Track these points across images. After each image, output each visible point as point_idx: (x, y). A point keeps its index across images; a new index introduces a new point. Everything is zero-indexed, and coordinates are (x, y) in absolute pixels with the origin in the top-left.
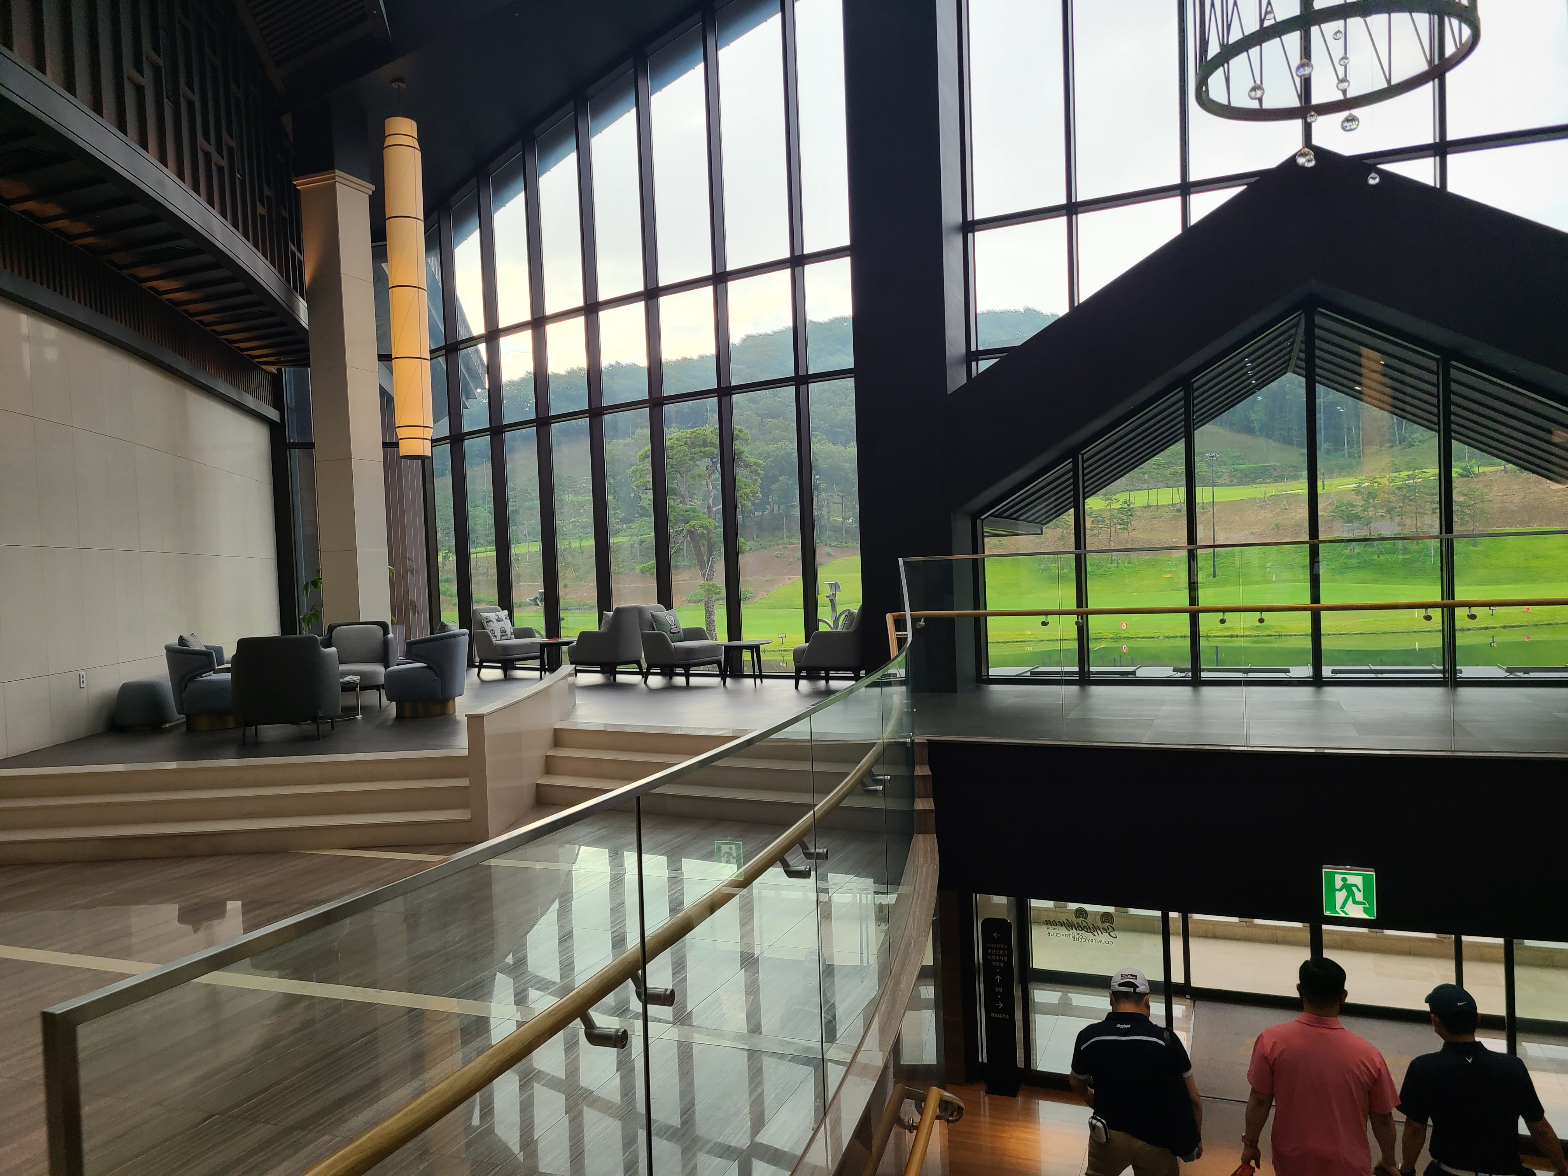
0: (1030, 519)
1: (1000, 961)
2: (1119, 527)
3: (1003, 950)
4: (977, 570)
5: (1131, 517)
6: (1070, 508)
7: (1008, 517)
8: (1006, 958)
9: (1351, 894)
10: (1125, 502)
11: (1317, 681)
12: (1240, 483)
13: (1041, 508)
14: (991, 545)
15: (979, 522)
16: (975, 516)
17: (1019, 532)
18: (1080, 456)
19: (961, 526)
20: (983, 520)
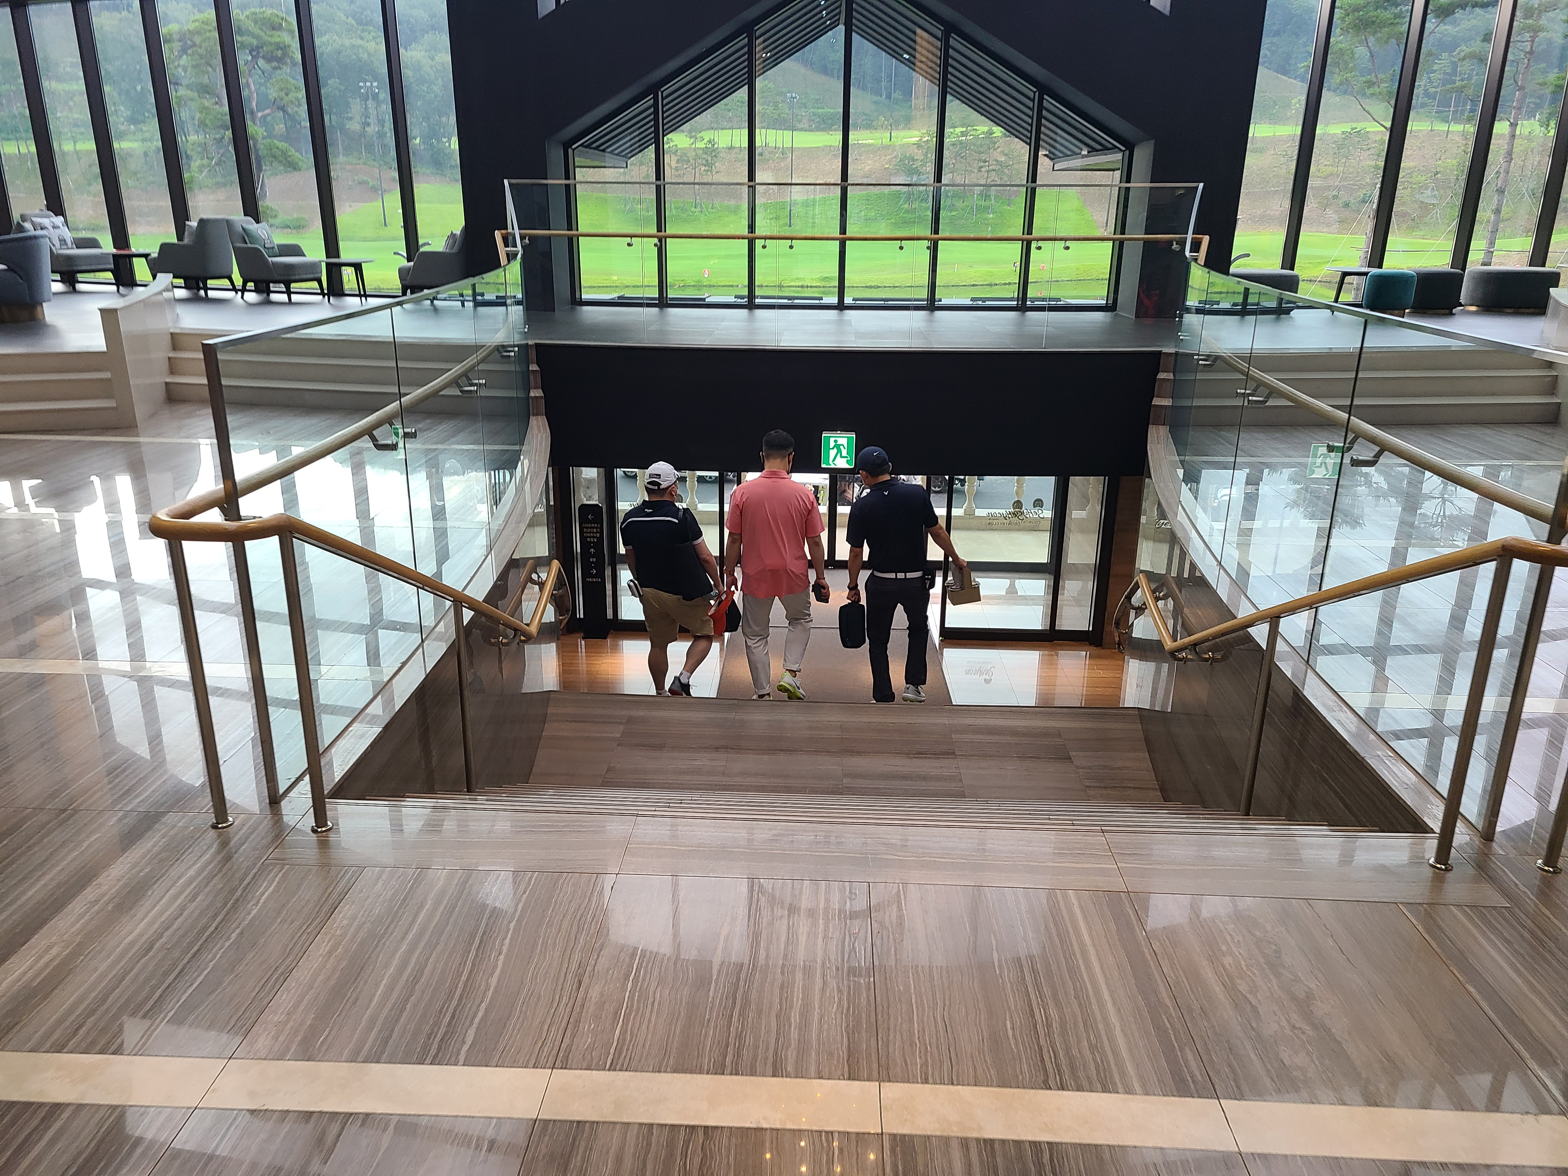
0: (616, 152)
1: (594, 537)
2: (703, 168)
3: (597, 528)
4: (569, 194)
5: (715, 159)
6: (651, 144)
7: (596, 148)
8: (598, 535)
9: (839, 451)
10: (710, 142)
11: (841, 306)
12: (818, 129)
13: (625, 142)
14: (581, 174)
15: (570, 151)
16: (567, 145)
17: (607, 165)
18: (660, 94)
19: (555, 155)
20: (574, 150)
